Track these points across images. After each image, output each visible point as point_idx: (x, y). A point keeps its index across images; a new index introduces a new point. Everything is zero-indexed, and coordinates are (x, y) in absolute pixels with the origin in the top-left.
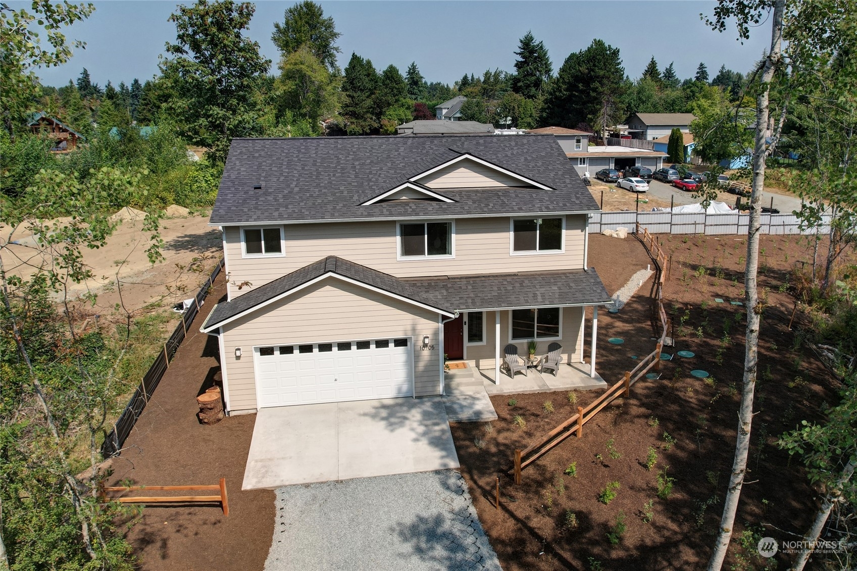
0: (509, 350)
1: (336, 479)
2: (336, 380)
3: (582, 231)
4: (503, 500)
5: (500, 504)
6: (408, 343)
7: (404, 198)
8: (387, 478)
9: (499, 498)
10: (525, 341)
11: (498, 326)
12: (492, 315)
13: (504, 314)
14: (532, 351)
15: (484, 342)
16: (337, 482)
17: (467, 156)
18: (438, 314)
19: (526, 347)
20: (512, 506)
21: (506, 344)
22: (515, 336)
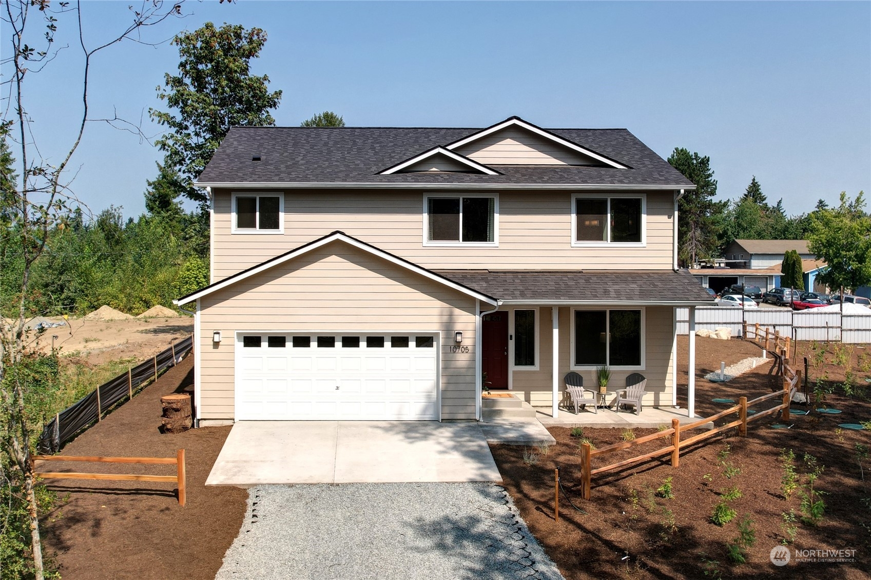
0: (571, 379)
1: (330, 482)
2: (337, 388)
3: (669, 218)
4: (565, 511)
5: (561, 515)
6: (435, 343)
7: (434, 169)
8: (399, 485)
9: (559, 509)
10: (593, 368)
11: (556, 332)
12: (547, 311)
13: (564, 310)
14: (604, 381)
15: (536, 367)
16: (332, 485)
17: (515, 121)
18: (474, 299)
19: (594, 377)
20: (578, 518)
21: (567, 371)
22: (580, 361)
